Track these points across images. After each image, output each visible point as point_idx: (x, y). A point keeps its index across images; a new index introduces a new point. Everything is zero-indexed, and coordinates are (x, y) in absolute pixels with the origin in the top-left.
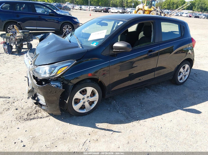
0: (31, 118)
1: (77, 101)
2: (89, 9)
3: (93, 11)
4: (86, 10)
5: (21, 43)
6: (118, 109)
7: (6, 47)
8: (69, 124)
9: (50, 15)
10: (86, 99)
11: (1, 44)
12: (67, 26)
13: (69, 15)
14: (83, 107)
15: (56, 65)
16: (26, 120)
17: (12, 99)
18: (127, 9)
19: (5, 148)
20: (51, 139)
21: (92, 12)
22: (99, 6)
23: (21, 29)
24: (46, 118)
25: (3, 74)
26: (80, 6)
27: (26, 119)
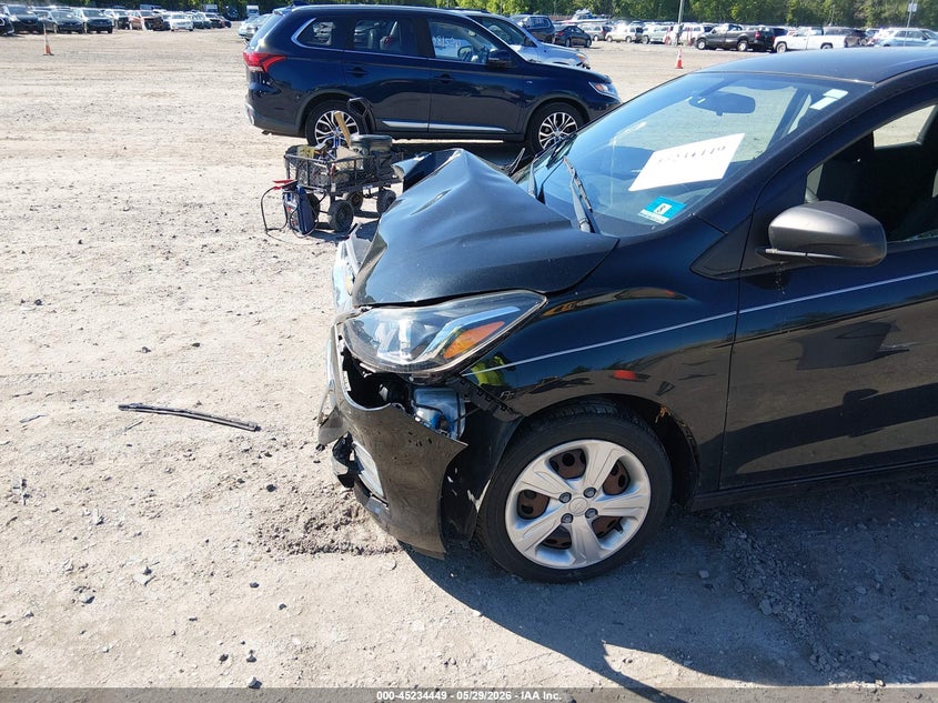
0: (321, 542)
1: (531, 506)
2: (678, 36)
3: (697, 47)
4: (661, 43)
5: (353, 189)
6: (756, 583)
7: (294, 203)
8: (478, 613)
9: (491, 67)
10: (579, 503)
11: (276, 188)
12: (559, 117)
13: (580, 68)
14: (561, 540)
15: (446, 310)
16: (296, 548)
17: (267, 438)
18: (874, 32)
19: (178, 674)
20: (379, 679)
21: (693, 50)
22: (729, 19)
23: (366, 126)
24: (383, 555)
25: (260, 316)
26: (635, 26)
27: (298, 545)
